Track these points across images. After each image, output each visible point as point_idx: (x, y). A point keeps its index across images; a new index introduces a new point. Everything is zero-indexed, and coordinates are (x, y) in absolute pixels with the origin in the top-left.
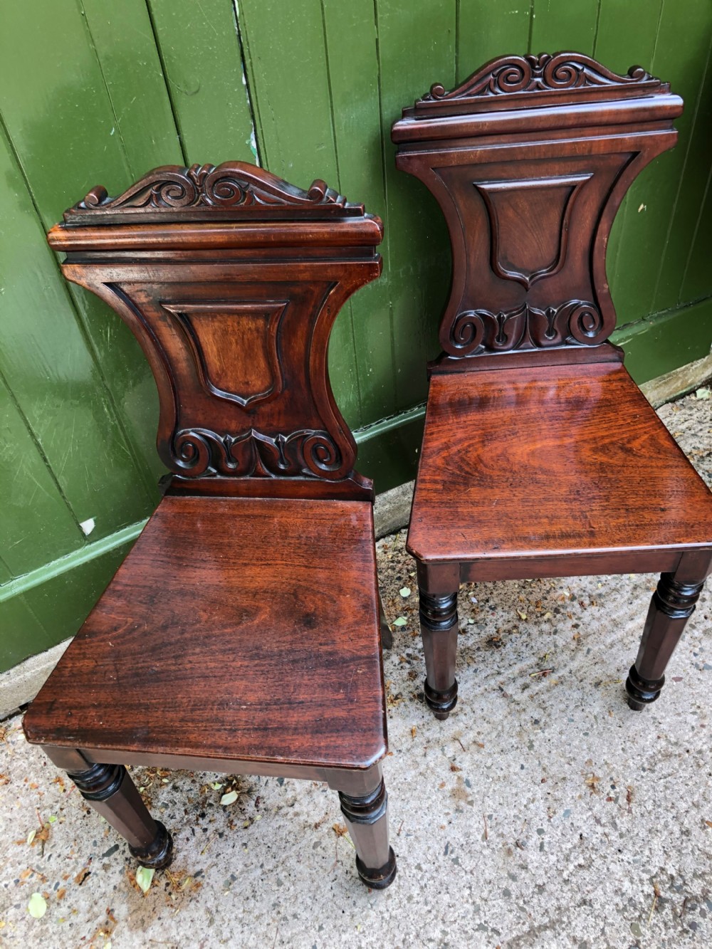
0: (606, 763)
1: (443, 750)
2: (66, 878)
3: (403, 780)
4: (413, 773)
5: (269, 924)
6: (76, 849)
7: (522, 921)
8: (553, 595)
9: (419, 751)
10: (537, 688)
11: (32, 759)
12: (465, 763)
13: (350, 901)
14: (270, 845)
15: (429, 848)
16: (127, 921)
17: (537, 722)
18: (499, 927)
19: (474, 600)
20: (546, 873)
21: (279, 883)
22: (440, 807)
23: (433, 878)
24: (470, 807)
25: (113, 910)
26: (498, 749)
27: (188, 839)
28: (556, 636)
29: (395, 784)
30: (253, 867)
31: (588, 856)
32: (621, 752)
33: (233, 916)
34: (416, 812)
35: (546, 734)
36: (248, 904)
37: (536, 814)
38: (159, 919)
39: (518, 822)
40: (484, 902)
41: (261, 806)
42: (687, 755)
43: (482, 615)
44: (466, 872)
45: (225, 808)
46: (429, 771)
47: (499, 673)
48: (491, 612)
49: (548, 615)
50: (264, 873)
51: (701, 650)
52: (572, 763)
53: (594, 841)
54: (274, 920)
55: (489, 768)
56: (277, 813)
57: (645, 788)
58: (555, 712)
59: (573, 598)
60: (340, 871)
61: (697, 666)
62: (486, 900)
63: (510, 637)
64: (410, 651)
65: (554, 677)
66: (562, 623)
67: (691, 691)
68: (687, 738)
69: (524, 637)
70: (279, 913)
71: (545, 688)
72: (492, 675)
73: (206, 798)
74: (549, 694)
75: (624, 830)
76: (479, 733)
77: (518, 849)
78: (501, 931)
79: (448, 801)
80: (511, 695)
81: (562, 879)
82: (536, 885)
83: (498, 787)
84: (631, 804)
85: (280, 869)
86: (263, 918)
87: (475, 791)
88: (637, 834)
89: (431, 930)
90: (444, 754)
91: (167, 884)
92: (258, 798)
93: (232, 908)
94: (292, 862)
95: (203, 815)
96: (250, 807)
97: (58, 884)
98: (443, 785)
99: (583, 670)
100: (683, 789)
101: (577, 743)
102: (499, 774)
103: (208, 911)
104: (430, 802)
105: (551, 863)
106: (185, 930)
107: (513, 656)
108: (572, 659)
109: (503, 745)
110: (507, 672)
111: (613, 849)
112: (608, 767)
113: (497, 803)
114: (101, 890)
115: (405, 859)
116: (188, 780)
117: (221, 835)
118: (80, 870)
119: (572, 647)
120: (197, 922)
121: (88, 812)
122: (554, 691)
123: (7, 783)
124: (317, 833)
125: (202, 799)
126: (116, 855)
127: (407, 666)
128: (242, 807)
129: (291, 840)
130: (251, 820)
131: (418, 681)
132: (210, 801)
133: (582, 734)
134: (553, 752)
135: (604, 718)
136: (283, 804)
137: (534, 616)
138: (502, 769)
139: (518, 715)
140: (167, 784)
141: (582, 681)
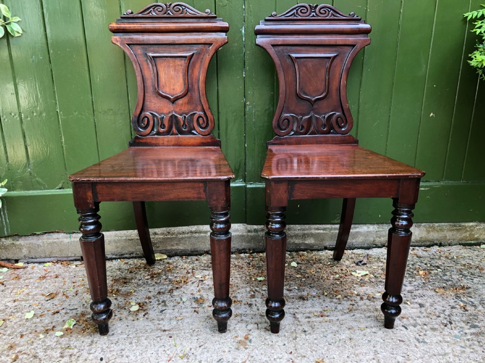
0: (334, 358)
1: (247, 326)
2: (48, 311)
5: (113, 355)
6: (61, 304)
8: (347, 291)
9: (235, 322)
10: (314, 320)
11: (71, 274)
12: (255, 333)
13: (157, 361)
14: (138, 330)
15: (211, 356)
17: (305, 331)
21: (131, 343)
22: (229, 344)
24: (244, 349)
25: (56, 327)
28: (338, 305)
30: (124, 334)
32: (346, 357)
33: (101, 347)
34: (216, 342)
35: (307, 337)
36: (111, 345)
38: (71, 336)
41: (146, 316)
43: (304, 288)
45: (130, 311)
46: (234, 331)
47: (298, 309)
48: (310, 288)
49: (339, 296)
50: (127, 337)
51: (425, 335)
52: (314, 352)
54: (117, 354)
55: (265, 339)
56: (151, 321)
58: (318, 331)
59: (358, 295)
60: (161, 349)
61: (418, 340)
63: (313, 299)
64: (257, 289)
65: (327, 318)
66: (345, 302)
67: (407, 347)
69: (320, 301)
70: (121, 353)
71: (319, 321)
72: (294, 308)
73: (126, 306)
74: (319, 324)
79: (235, 344)
80: (298, 318)
83: (265, 347)
85: (136, 338)
87: (252, 345)
90: (246, 327)
91: (84, 327)
92: (147, 313)
93: (104, 344)
94: (143, 338)
95: (119, 311)
96: (141, 314)
97: (44, 312)
98: (236, 337)
99: (346, 321)
101: (322, 346)
103: (92, 341)
104: (225, 341)
107: (309, 305)
108: (342, 315)
110: (302, 310)
112: (334, 360)
113: (260, 353)
114: (58, 319)
115: (196, 356)
116: (123, 298)
117: (120, 320)
118: (56, 310)
119: (345, 311)
120: (85, 343)
121: (76, 295)
122: (323, 323)
123: (56, 277)
124: (162, 333)
125: (123, 306)
126: (74, 312)
127: (253, 293)
128: (138, 313)
129: (149, 331)
130: (138, 319)
131: (253, 299)
132: (126, 308)
133: (327, 343)
134: (306, 344)
135: (345, 342)
136: (156, 319)
137: (332, 295)
138: (272, 342)
139: (296, 326)
140: (113, 296)
141: (342, 324)
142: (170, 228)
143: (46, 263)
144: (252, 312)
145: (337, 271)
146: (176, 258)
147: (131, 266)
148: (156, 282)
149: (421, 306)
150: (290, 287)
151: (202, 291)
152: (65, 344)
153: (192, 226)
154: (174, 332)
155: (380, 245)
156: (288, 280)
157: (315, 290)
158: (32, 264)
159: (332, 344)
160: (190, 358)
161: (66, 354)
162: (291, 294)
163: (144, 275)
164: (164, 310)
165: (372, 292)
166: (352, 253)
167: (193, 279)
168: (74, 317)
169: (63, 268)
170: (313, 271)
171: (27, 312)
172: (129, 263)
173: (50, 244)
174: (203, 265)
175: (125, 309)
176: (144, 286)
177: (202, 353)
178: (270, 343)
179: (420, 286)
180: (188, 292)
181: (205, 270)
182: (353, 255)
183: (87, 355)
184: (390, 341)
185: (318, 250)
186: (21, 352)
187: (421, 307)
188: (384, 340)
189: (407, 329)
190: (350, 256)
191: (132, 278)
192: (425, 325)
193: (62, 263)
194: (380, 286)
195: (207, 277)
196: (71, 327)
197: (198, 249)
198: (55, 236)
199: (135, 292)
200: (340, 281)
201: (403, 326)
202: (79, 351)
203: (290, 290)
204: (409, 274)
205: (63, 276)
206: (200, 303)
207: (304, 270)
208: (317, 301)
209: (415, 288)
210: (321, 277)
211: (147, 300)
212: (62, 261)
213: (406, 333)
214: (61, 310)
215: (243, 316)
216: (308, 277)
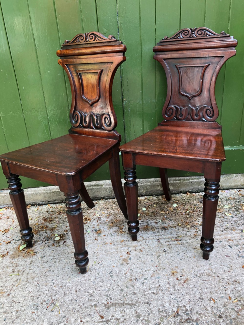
0: (183, 269)
1: (128, 248)
2: (4, 241)
3: (110, 251)
4: (115, 250)
5: (45, 270)
6: (12, 236)
7: (122, 299)
8: (194, 222)
9: (121, 246)
10: (172, 243)
12: (133, 254)
13: (72, 274)
14: (60, 253)
15: (106, 270)
16: (10, 256)
17: (165, 251)
18: (112, 298)
19: (165, 217)
20: (140, 290)
21: (55, 262)
22: (117, 261)
23: (101, 277)
24: (126, 265)
25: (9, 252)
26: (147, 254)
27: (40, 244)
28: (188, 232)
29: (107, 251)
30: (51, 256)
31: (158, 291)
32: (191, 268)
33: (37, 265)
34: (108, 260)
35: (166, 255)
36: (43, 263)
37: (147, 274)
38: (18, 258)
39: (140, 274)
40: (113, 290)
41: (65, 244)
42: (217, 277)
43: (165, 221)
44: (113, 280)
45: (54, 240)
46: (120, 252)
47: (161, 236)
48: (169, 221)
49: (189, 226)
50: (53, 258)
51: (243, 251)
52: (170, 266)
53: (163, 288)
54: (47, 270)
55: (140, 257)
56: (68, 247)
57: (194, 281)
58: (174, 251)
59: (201, 225)
60: (74, 266)
61: (238, 255)
62: (114, 289)
63: (171, 228)
65: (180, 242)
66: (192, 230)
67: (231, 261)
68: (220, 273)
69: (176, 230)
70: (50, 269)
71: (175, 244)
72: (159, 236)
73: (52, 237)
74: (175, 246)
75: (177, 289)
76: (143, 248)
77: (135, 281)
78: (113, 299)
79: (120, 261)
80: (161, 242)
81: (144, 294)
82: (134, 292)
83: (140, 263)
84: (184, 283)
85: (58, 259)
87: (131, 261)
88: (181, 292)
89: (90, 290)
90: (128, 249)
91: (27, 252)
92: (65, 241)
93: (38, 263)
94: (63, 259)
95: (48, 240)
96: (61, 243)
97: (1, 242)
98: (121, 256)
99: (192, 243)
100: (209, 286)
101: (176, 261)
102: (142, 260)
103: (32, 261)
104: (115, 259)
105: (143, 288)
106: (23, 263)
107: (169, 233)
108: (190, 239)
109: (149, 253)
110: (164, 236)
111: (169, 293)
112: (183, 271)
113: (136, 267)
114: (10, 247)
115: (96, 270)
116: (50, 232)
117: (49, 246)
118: (9, 241)
119: (192, 237)
120: (27, 262)
122: (177, 245)
123: (8, 218)
125: (50, 237)
126: (20, 241)
128: (59, 242)
129: (66, 253)
130: (59, 246)
132: (52, 238)
133: (179, 259)
134: (166, 260)
135: (191, 258)
136: (71, 245)
137: (184, 226)
138: (144, 259)
139: (160, 248)
140: (44, 231)
141: (189, 246)
143: (1, 208)
145: (187, 208)
147: (55, 209)
149: (242, 231)
150: (157, 220)
151: (100, 225)
153: (93, 182)
156: (156, 216)
157: (172, 222)
159: (183, 260)
160: (92, 272)
161: (16, 270)
162: (157, 226)
163: (63, 215)
166: (199, 195)
167: (95, 217)
169: (12, 211)
170: (172, 209)
172: (54, 207)
173: (3, 197)
174: (100, 207)
176: (63, 222)
177: (100, 268)
178: (143, 260)
180: (91, 226)
181: (102, 210)
182: (199, 197)
183: (29, 271)
184: (220, 256)
185: (176, 194)
188: (216, 256)
189: (232, 248)
190: (197, 197)
191: (56, 218)
192: (243, 245)
193: (11, 209)
195: (103, 215)
197: (98, 196)
198: (5, 192)
199: (57, 227)
200: (189, 215)
201: (229, 246)
202: (24, 268)
203: (157, 223)
204: (236, 209)
205: (12, 217)
206: (99, 234)
207: (166, 209)
208: (173, 230)
209: (239, 219)
210: (177, 213)
211: (65, 233)
212: (11, 207)
213: (231, 251)
214: (12, 240)
215: (126, 242)
216: (169, 213)
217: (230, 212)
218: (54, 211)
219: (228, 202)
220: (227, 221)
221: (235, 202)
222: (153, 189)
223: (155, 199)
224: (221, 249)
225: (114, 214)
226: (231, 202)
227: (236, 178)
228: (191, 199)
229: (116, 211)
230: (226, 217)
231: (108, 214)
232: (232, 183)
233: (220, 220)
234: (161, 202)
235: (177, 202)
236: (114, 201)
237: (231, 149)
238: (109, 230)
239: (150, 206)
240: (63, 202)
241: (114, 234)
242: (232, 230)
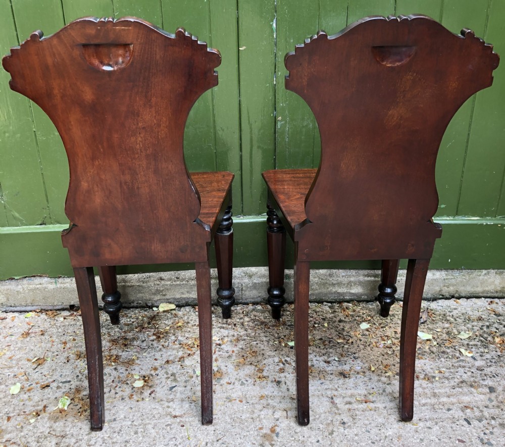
1: (274, 412)
2: (37, 383)
4: (248, 415)
6: (51, 374)
9: (260, 407)
10: (356, 407)
11: (60, 330)
12: (283, 424)
14: (144, 414)
16: (50, 413)
17: (344, 423)
19: (346, 350)
21: (136, 433)
22: (252, 438)
24: (270, 446)
25: (47, 407)
28: (388, 386)
29: (233, 416)
30: (128, 419)
33: (102, 436)
34: (236, 435)
35: (346, 431)
36: (113, 434)
38: (66, 420)
41: (153, 395)
43: (346, 359)
45: (133, 388)
46: (258, 419)
47: (336, 390)
48: (353, 359)
49: (389, 374)
50: (131, 425)
51: (492, 433)
55: (296, 433)
56: (158, 402)
58: (360, 423)
60: (172, 443)
61: (482, 440)
63: (357, 375)
64: (288, 359)
65: (371, 405)
66: (396, 381)
69: (366, 379)
70: (125, 445)
71: (362, 409)
72: (332, 389)
73: (128, 380)
74: (362, 413)
79: (259, 438)
80: (336, 404)
83: (295, 444)
85: (141, 427)
86: (116, 444)
87: (279, 440)
90: (273, 415)
92: (154, 391)
93: (104, 432)
94: (150, 427)
95: (120, 386)
96: (147, 393)
97: (32, 384)
98: (261, 429)
101: (364, 444)
102: (300, 438)
104: (248, 433)
107: (351, 385)
108: (391, 401)
109: (314, 425)
110: (341, 391)
114: (49, 396)
116: (124, 368)
117: (123, 399)
118: (46, 383)
119: (395, 396)
120: (83, 430)
121: (68, 361)
122: (367, 412)
123: (42, 335)
124: (172, 420)
125: (125, 379)
126: (67, 385)
127: (282, 365)
128: (142, 391)
129: (156, 417)
130: (143, 399)
131: (282, 375)
132: (128, 382)
133: (370, 442)
134: (344, 442)
135: (392, 440)
136: (165, 399)
137: (380, 371)
138: (304, 437)
139: (334, 415)
140: (112, 366)
141: (390, 415)
142: (179, 272)
143: (28, 312)
144: (280, 394)
145: (388, 333)
146: (188, 309)
147: (132, 320)
148: (163, 346)
149: (492, 390)
150: (329, 357)
151: (220, 360)
152: (60, 432)
154: (187, 420)
155: (448, 296)
156: (327, 347)
157: (359, 362)
158: (12, 313)
159: (376, 443)
161: (62, 445)
162: (330, 368)
163: (148, 334)
164: (175, 387)
165: (432, 369)
168: (67, 394)
169: (49, 320)
170: (359, 334)
171: (12, 384)
173: (32, 290)
175: (127, 384)
176: (149, 350)
179: (493, 361)
181: (224, 328)
184: (446, 441)
186: (10, 441)
187: (491, 392)
188: (439, 440)
189: (470, 424)
191: (134, 339)
192: (493, 418)
193: (47, 314)
194: (442, 359)
195: (226, 339)
196: (66, 408)
198: (37, 280)
199: (138, 359)
200: (391, 349)
201: (466, 420)
202: (77, 442)
203: (329, 362)
204: (482, 342)
205: (50, 333)
206: (218, 379)
207: (348, 333)
208: (361, 379)
209: (487, 362)
210: (368, 344)
211: (153, 372)
212: (47, 311)
213: (468, 431)
214: (52, 382)
215: (269, 399)
216: (352, 343)
217: (470, 347)
218: (131, 324)
219: (468, 325)
220: (464, 367)
221: (482, 326)
222: (324, 291)
223: (326, 310)
224: (448, 426)
225: (246, 338)
226: (473, 326)
227: (486, 278)
228: (397, 315)
229: (250, 331)
230: (461, 358)
231: (235, 338)
232: (477, 287)
233: (451, 364)
234: (338, 319)
235: (369, 320)
236: (247, 310)
237: (480, 222)
238: (236, 372)
239: (316, 325)
240: (147, 305)
241: (247, 381)
242: (471, 386)
